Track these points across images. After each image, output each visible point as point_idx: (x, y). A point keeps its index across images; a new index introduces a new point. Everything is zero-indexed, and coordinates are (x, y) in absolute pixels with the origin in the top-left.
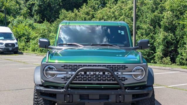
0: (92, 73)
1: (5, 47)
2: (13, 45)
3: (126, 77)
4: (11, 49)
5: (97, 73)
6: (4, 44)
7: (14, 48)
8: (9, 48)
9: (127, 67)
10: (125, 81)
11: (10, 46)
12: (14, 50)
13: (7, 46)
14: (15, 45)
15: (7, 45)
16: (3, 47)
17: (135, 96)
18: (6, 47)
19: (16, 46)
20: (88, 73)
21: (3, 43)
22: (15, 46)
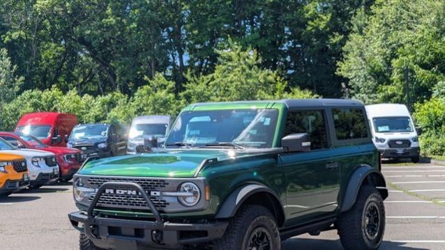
0: (123, 192)
1: (387, 147)
2: (406, 142)
3: (168, 200)
4: (400, 151)
5: (129, 192)
6: (386, 142)
7: (407, 149)
8: (396, 150)
9: (168, 184)
10: (165, 207)
11: (399, 146)
12: (408, 153)
13: (392, 146)
14: (410, 144)
15: (392, 143)
16: (384, 149)
17: (183, 234)
18: (390, 147)
19: (414, 145)
20: (118, 192)
21: (384, 140)
22: (412, 146)
